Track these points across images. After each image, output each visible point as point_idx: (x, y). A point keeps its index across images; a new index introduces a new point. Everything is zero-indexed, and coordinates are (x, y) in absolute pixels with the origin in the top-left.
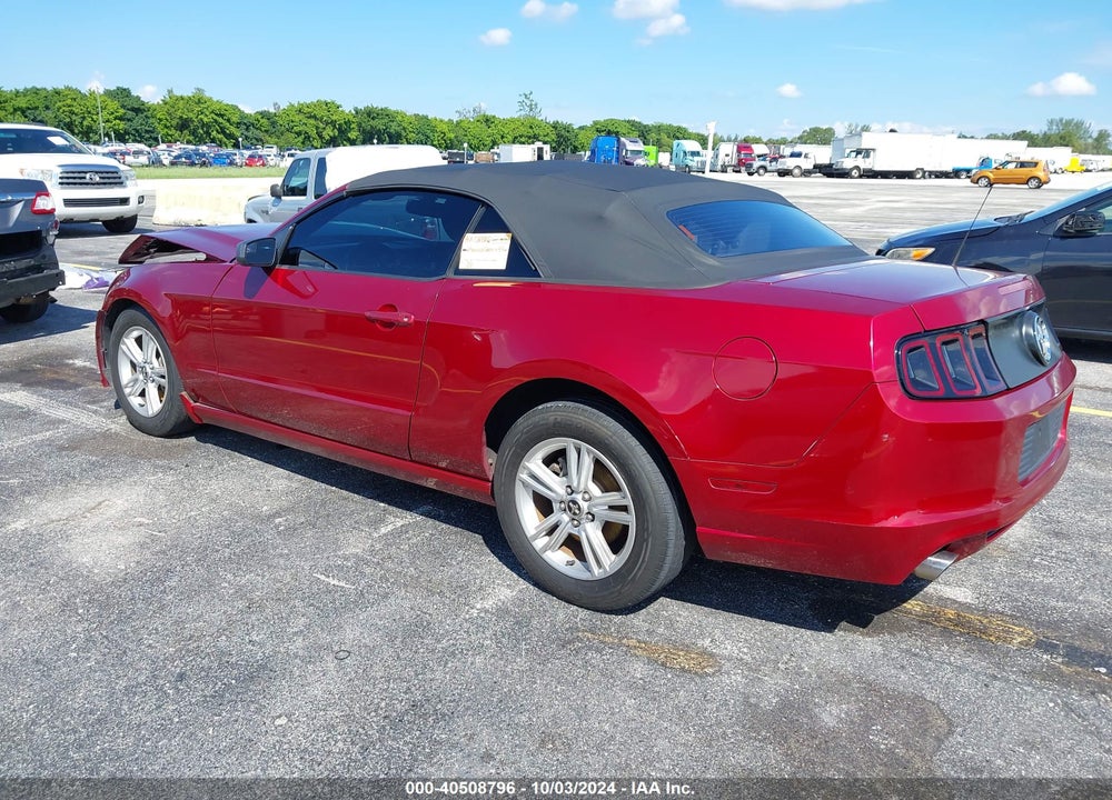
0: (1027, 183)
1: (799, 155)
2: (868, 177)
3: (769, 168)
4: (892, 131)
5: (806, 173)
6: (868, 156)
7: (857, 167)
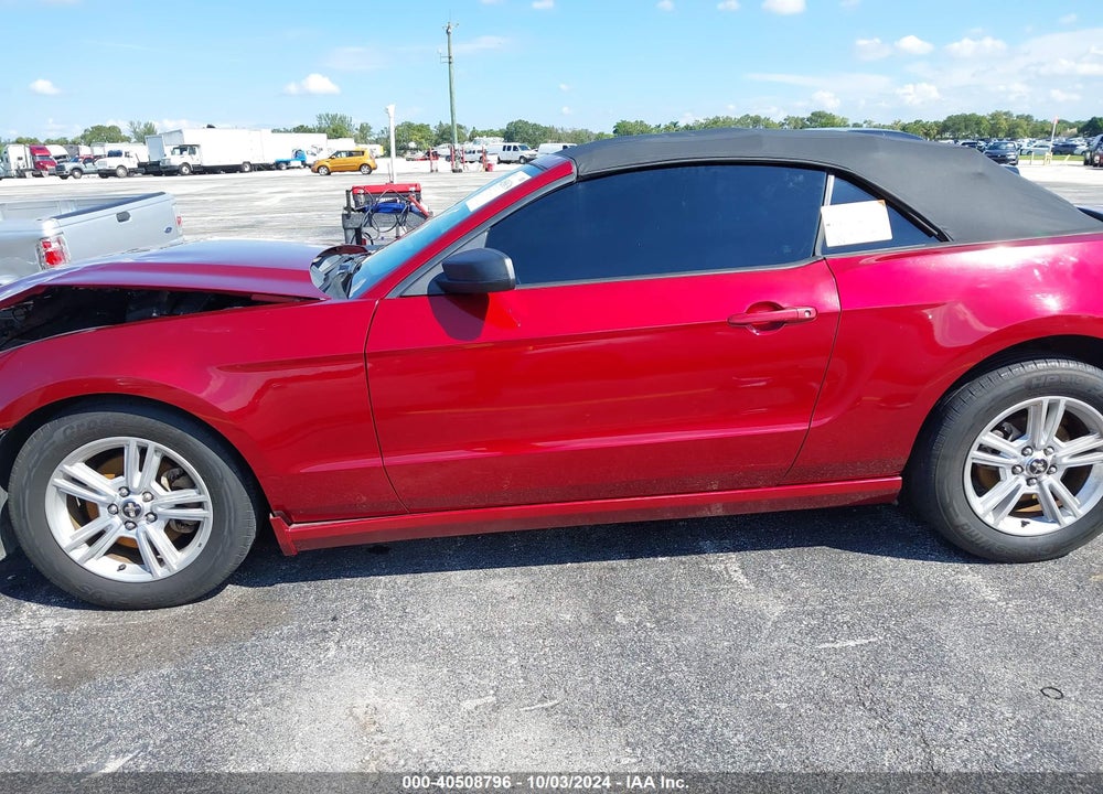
0: (360, 170)
1: (118, 154)
2: (201, 173)
3: (85, 170)
4: (210, 127)
5: (130, 173)
6: (194, 153)
7: (186, 164)
